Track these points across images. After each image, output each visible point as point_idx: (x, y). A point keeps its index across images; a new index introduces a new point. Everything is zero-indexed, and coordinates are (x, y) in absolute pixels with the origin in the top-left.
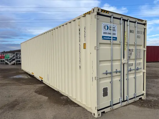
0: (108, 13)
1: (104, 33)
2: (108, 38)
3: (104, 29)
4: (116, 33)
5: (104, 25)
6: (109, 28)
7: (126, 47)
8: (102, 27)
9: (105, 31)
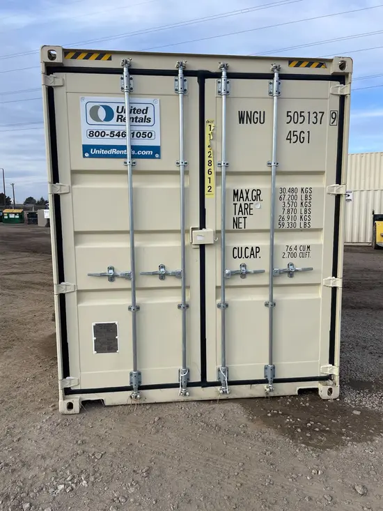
0: (110, 59)
1: (91, 134)
2: (114, 151)
3: (90, 120)
4: (156, 129)
5: (90, 106)
6: (116, 114)
7: (213, 184)
8: (83, 113)
9: (94, 128)
